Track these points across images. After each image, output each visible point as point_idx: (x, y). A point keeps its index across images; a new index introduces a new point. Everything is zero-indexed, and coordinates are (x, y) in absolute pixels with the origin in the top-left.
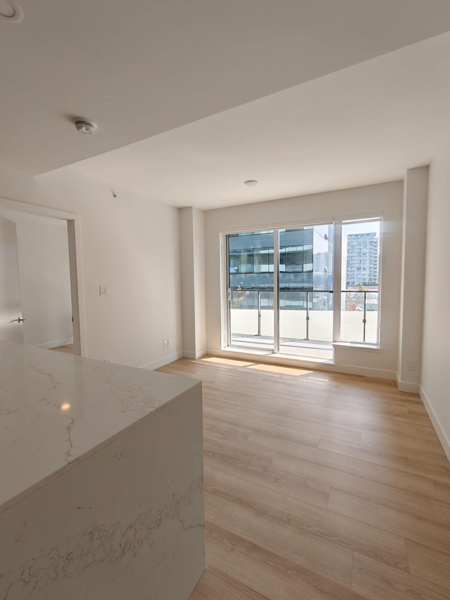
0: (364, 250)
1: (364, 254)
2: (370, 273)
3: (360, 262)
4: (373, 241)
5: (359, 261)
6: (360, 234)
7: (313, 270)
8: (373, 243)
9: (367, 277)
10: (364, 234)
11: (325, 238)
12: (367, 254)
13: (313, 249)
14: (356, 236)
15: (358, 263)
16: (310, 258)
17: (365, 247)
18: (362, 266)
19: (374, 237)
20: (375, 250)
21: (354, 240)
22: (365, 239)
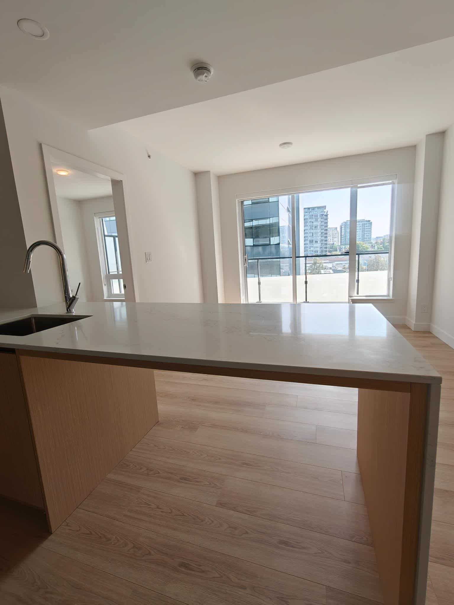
0: (315, 224)
1: (315, 227)
2: (321, 246)
3: (313, 235)
4: (323, 214)
5: (311, 234)
6: (312, 208)
7: (279, 243)
8: (324, 216)
9: (319, 249)
10: (315, 207)
11: (287, 211)
12: (319, 227)
13: (279, 222)
14: (308, 210)
15: (310, 236)
16: (277, 231)
17: (317, 220)
18: (314, 239)
19: (325, 210)
20: (325, 223)
21: (307, 214)
22: (316, 212)
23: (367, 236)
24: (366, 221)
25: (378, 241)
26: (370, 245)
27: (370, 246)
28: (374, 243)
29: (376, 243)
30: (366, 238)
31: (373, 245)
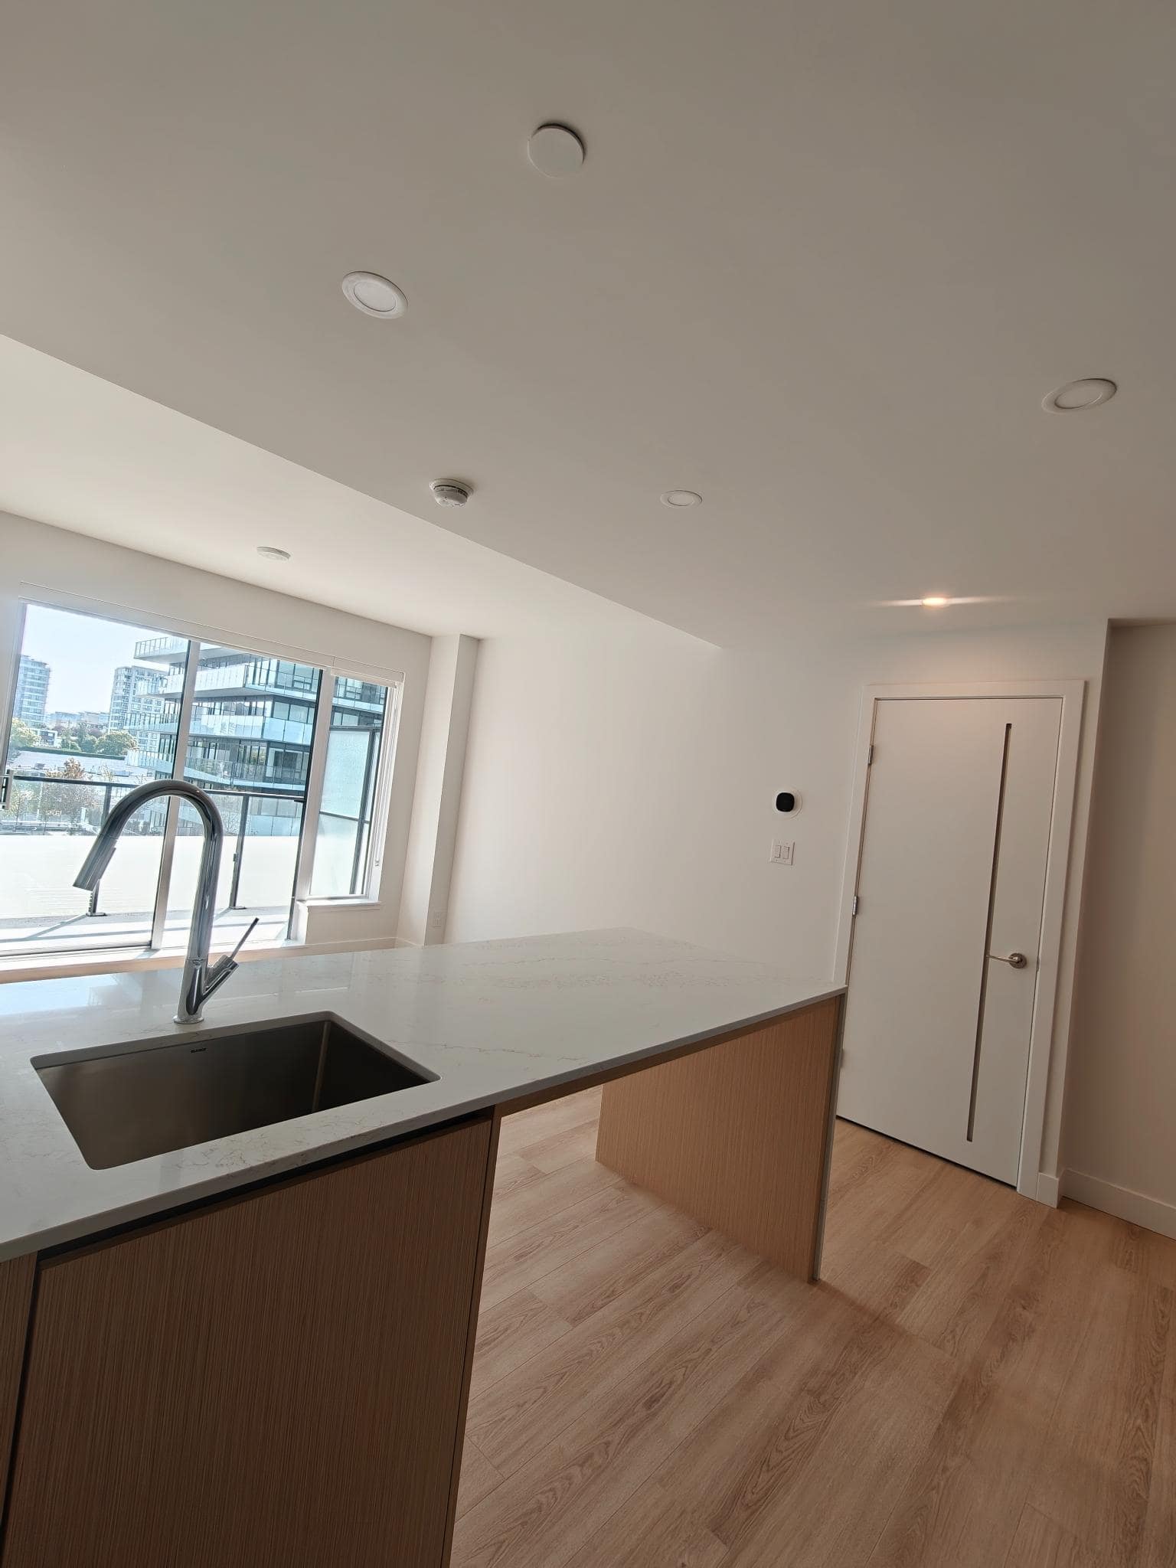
23: (30, 703)
24: (34, 662)
25: (62, 725)
26: (39, 730)
27: (39, 732)
28: (51, 727)
29: (57, 729)
30: (28, 710)
31: (48, 733)
